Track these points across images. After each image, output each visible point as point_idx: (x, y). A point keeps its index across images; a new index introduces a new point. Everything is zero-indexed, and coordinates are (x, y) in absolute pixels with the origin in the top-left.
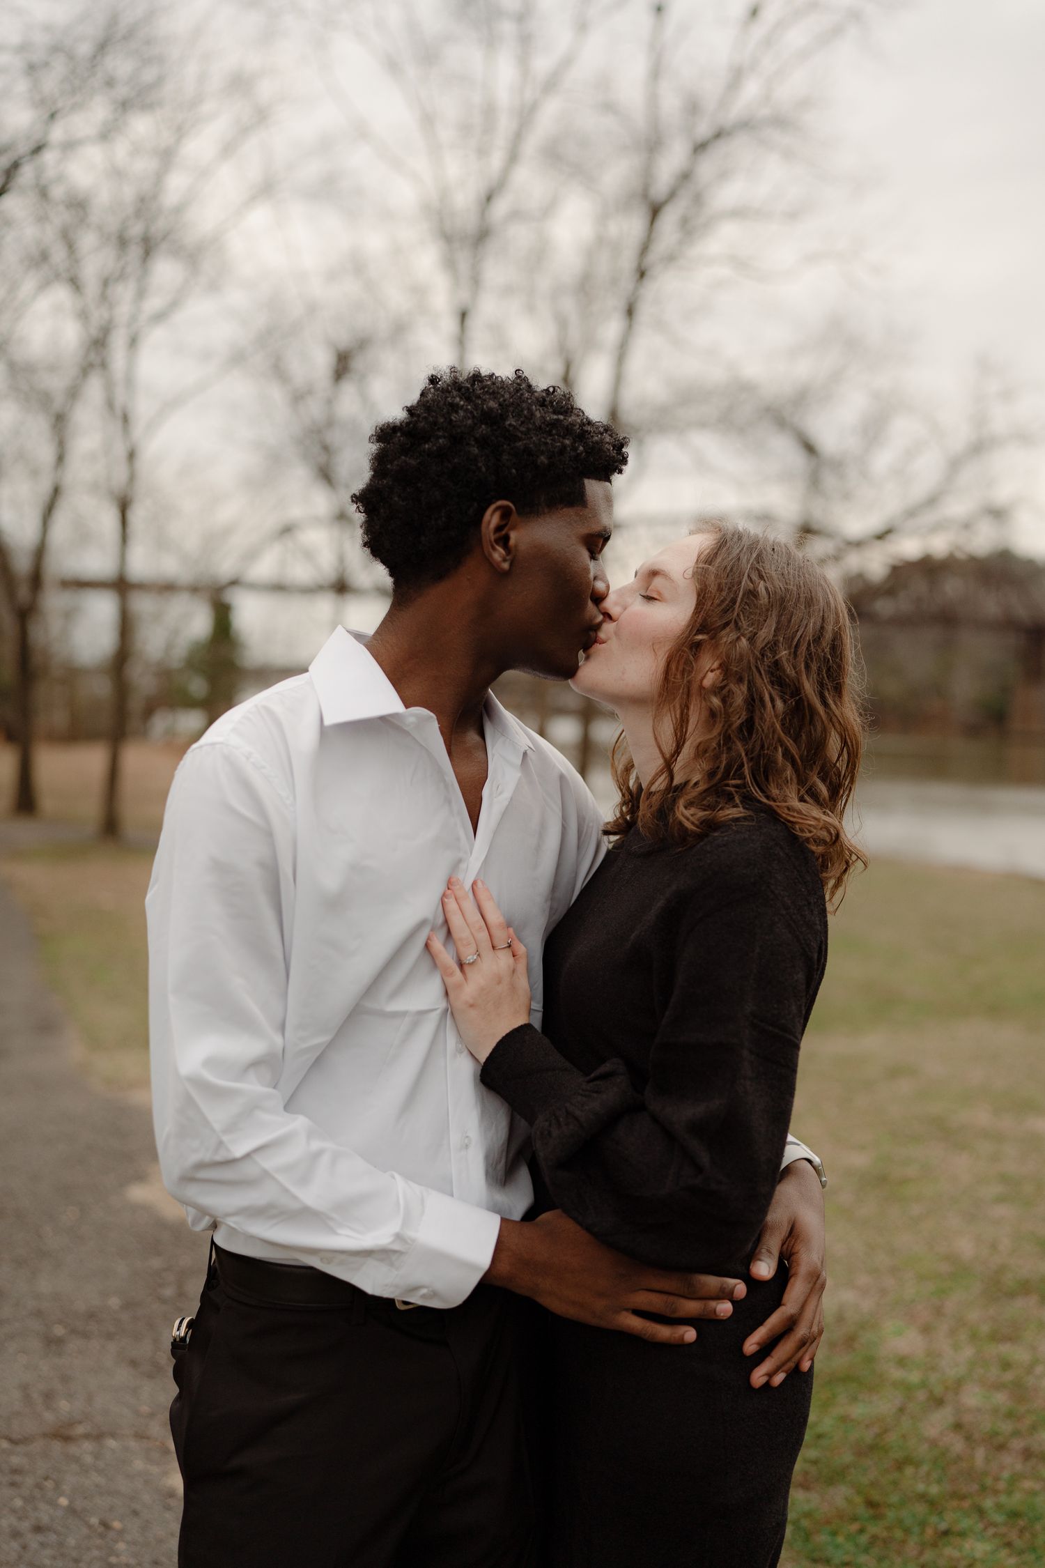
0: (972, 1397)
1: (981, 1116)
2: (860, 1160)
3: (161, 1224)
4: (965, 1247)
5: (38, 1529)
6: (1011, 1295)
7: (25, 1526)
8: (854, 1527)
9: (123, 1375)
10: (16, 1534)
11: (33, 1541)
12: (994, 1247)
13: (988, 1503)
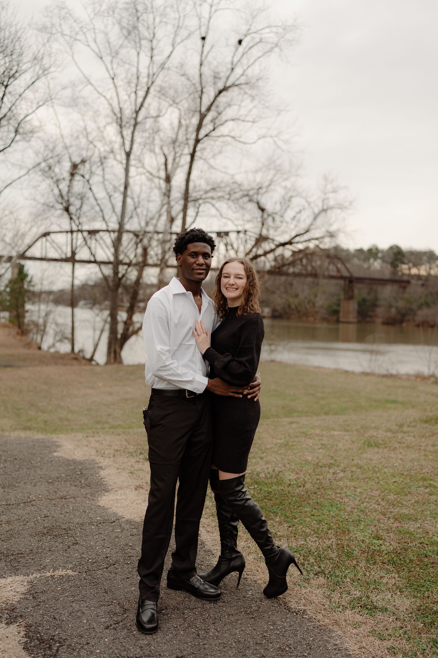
0: (308, 486)
1: (318, 431)
2: (279, 441)
3: (68, 460)
4: (310, 458)
5: (66, 513)
6: (321, 467)
7: (63, 512)
8: (277, 506)
9: (74, 488)
10: (61, 514)
11: (67, 515)
12: (317, 458)
13: (311, 502)
